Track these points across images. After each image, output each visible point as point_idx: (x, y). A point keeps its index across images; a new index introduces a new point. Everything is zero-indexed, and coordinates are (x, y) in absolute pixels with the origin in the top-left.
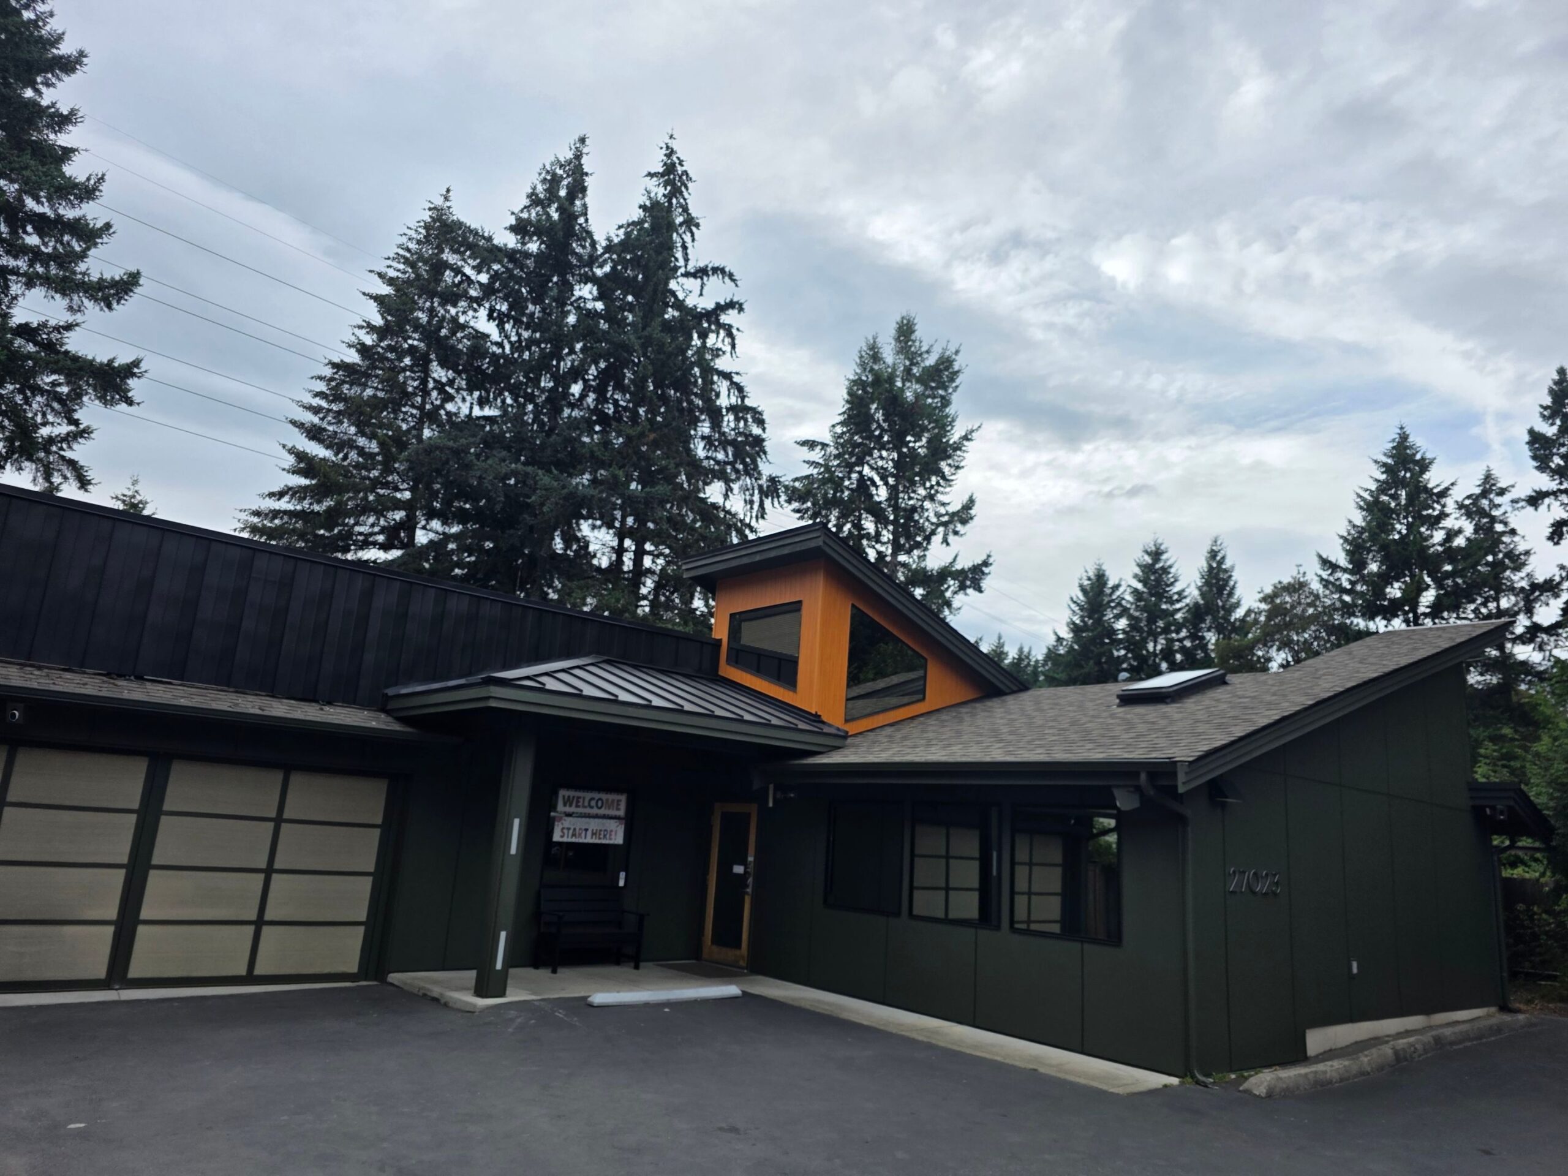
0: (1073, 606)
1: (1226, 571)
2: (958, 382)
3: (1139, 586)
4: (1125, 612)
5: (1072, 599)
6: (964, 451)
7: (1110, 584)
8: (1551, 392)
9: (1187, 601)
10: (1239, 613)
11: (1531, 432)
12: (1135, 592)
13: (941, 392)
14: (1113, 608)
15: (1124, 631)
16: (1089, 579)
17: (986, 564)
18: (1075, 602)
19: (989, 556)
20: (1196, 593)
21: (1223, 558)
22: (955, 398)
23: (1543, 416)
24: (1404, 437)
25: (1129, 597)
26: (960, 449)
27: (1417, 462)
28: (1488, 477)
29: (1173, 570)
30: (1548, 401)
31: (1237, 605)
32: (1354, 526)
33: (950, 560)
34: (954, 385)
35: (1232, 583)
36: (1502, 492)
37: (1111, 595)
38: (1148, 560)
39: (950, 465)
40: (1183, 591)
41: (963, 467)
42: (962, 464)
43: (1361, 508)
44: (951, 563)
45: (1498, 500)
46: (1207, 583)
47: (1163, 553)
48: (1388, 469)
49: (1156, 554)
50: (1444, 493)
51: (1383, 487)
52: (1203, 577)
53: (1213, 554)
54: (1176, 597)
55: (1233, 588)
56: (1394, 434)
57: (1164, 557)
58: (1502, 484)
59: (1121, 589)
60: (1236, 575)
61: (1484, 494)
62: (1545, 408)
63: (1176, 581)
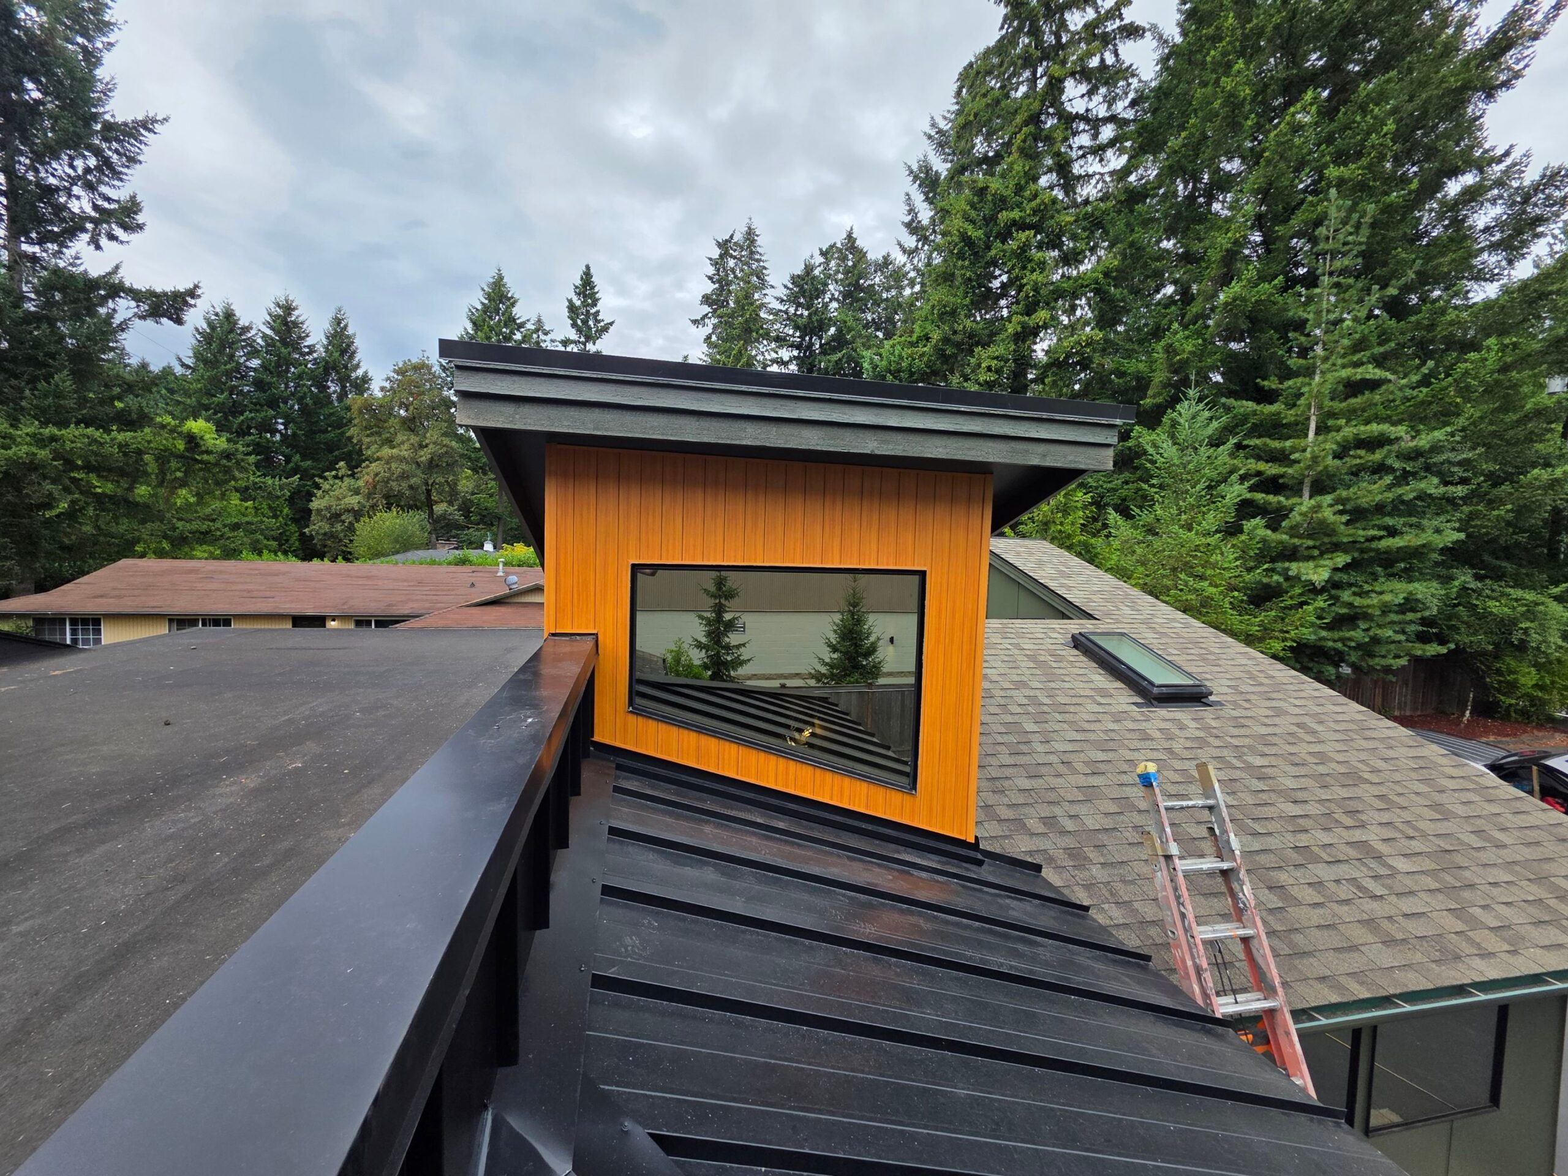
0: (198, 336)
1: (348, 337)
2: (112, 38)
3: (269, 332)
4: (254, 353)
5: (197, 329)
6: (141, 142)
7: (241, 323)
8: (582, 278)
9: (315, 355)
10: (360, 372)
11: (570, 301)
12: (265, 337)
13: (80, 40)
14: (243, 347)
15: (255, 370)
16: (217, 314)
17: (192, 293)
18: (200, 333)
19: (196, 286)
20: (322, 349)
21: (346, 326)
22: (107, 57)
23: (576, 292)
24: (501, 278)
25: (260, 341)
26: (131, 135)
27: (509, 299)
28: (539, 321)
29: (305, 326)
30: (578, 282)
31: (357, 366)
32: (468, 333)
33: (109, 269)
34: (105, 39)
35: (353, 348)
36: (546, 333)
37: (241, 335)
38: (280, 312)
39: (116, 151)
40: (314, 346)
41: (141, 162)
42: (140, 158)
43: (471, 320)
44: (109, 274)
45: (542, 337)
46: (330, 343)
47: (294, 309)
48: (489, 297)
49: (288, 309)
50: (522, 325)
51: (486, 309)
52: (327, 338)
53: (338, 321)
54: (307, 350)
55: (354, 352)
56: (494, 272)
57: (296, 313)
58: (547, 328)
59: (253, 332)
60: (358, 342)
61: (537, 331)
62: (577, 287)
63: (307, 336)
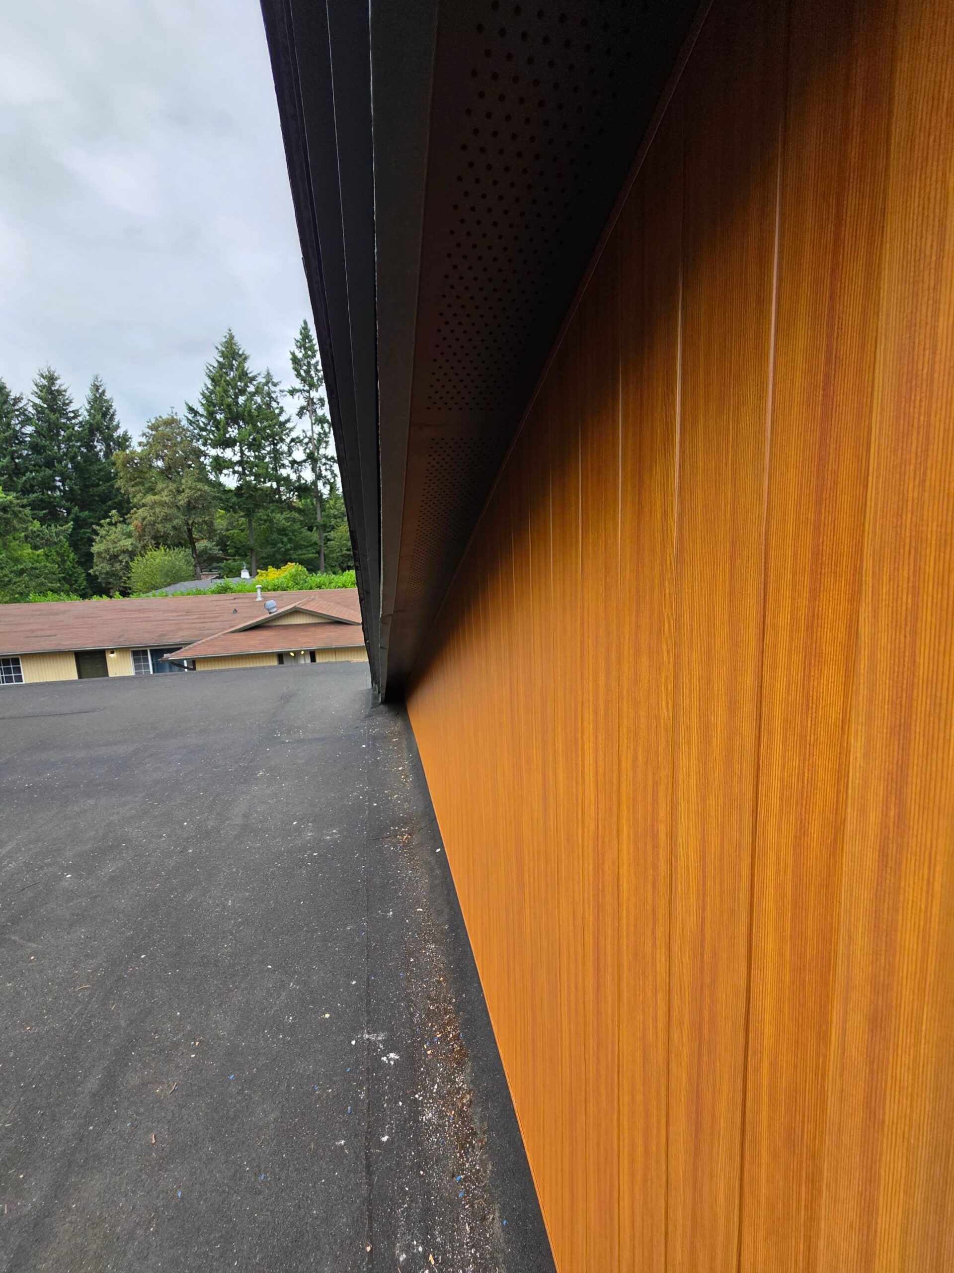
1: (106, 401)
3: (38, 401)
8: (301, 333)
9: (80, 419)
10: (120, 432)
11: (293, 354)
12: (35, 405)
14: (17, 416)
15: (31, 435)
21: (104, 392)
23: (297, 347)
24: (232, 337)
25: (31, 410)
27: (240, 356)
28: (268, 374)
29: (67, 394)
30: (299, 337)
31: (117, 427)
35: (111, 411)
36: (275, 385)
45: (273, 388)
47: (56, 379)
48: (223, 355)
50: (253, 379)
53: (97, 388)
55: (113, 415)
56: (225, 333)
